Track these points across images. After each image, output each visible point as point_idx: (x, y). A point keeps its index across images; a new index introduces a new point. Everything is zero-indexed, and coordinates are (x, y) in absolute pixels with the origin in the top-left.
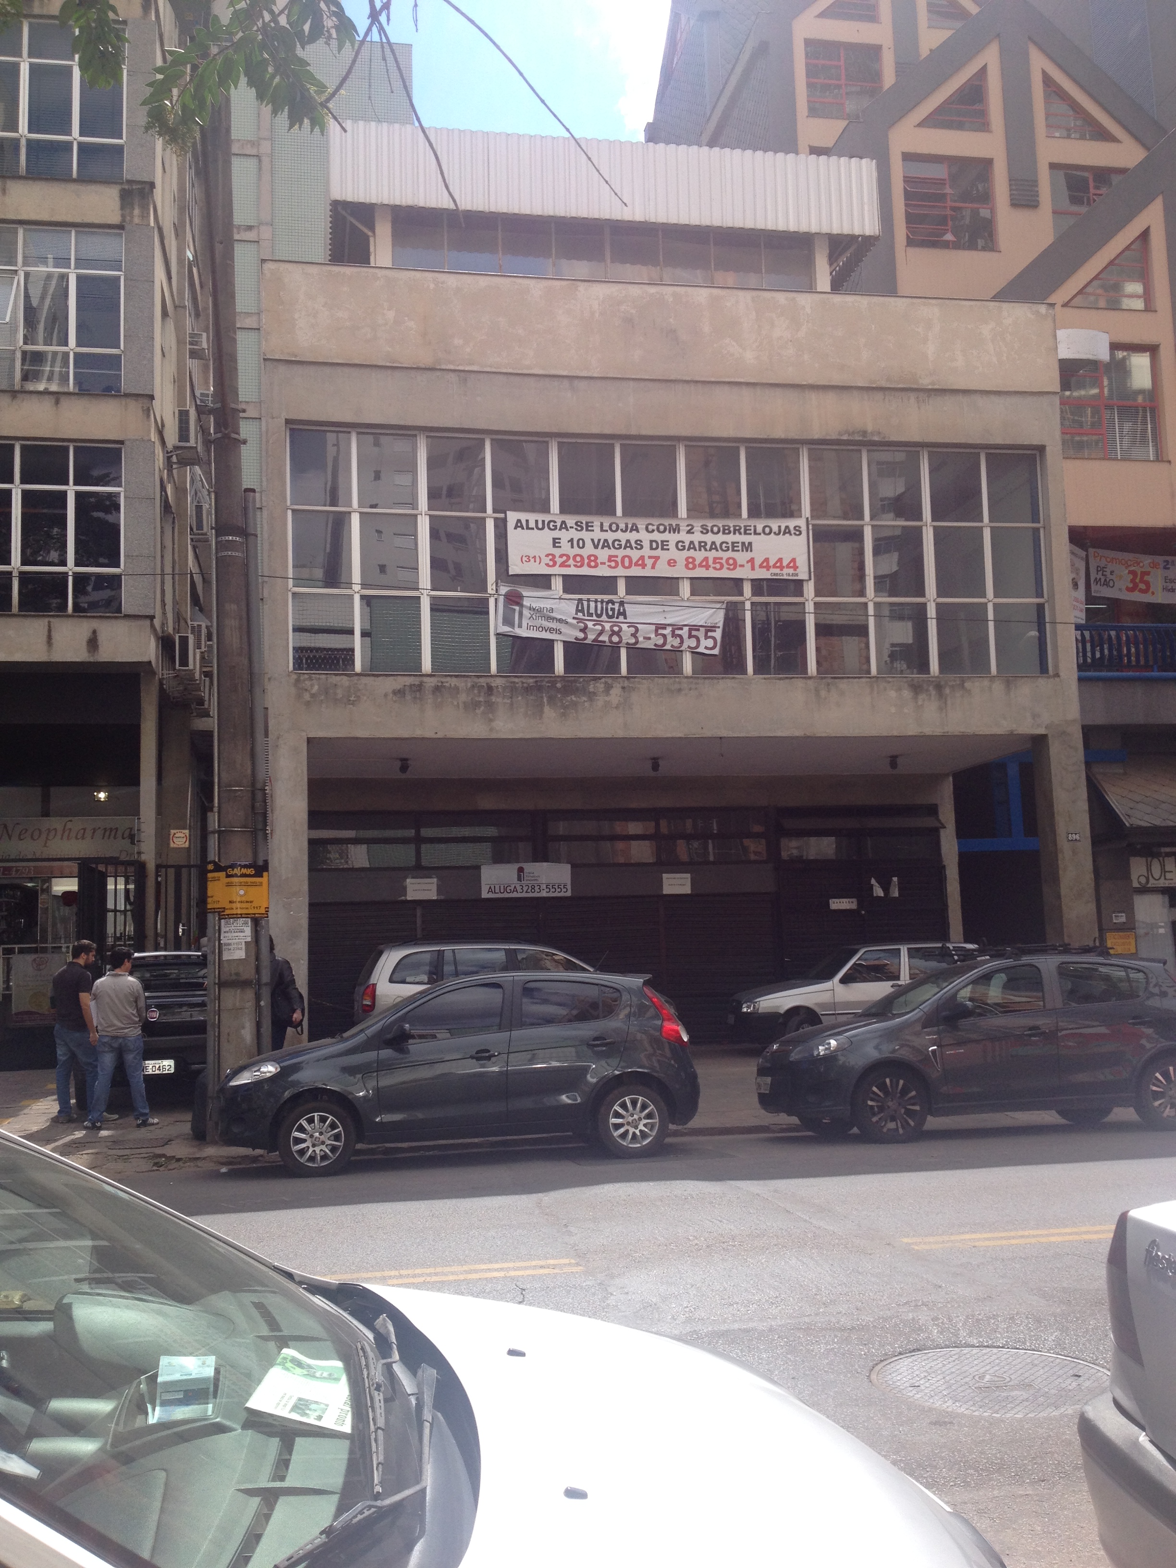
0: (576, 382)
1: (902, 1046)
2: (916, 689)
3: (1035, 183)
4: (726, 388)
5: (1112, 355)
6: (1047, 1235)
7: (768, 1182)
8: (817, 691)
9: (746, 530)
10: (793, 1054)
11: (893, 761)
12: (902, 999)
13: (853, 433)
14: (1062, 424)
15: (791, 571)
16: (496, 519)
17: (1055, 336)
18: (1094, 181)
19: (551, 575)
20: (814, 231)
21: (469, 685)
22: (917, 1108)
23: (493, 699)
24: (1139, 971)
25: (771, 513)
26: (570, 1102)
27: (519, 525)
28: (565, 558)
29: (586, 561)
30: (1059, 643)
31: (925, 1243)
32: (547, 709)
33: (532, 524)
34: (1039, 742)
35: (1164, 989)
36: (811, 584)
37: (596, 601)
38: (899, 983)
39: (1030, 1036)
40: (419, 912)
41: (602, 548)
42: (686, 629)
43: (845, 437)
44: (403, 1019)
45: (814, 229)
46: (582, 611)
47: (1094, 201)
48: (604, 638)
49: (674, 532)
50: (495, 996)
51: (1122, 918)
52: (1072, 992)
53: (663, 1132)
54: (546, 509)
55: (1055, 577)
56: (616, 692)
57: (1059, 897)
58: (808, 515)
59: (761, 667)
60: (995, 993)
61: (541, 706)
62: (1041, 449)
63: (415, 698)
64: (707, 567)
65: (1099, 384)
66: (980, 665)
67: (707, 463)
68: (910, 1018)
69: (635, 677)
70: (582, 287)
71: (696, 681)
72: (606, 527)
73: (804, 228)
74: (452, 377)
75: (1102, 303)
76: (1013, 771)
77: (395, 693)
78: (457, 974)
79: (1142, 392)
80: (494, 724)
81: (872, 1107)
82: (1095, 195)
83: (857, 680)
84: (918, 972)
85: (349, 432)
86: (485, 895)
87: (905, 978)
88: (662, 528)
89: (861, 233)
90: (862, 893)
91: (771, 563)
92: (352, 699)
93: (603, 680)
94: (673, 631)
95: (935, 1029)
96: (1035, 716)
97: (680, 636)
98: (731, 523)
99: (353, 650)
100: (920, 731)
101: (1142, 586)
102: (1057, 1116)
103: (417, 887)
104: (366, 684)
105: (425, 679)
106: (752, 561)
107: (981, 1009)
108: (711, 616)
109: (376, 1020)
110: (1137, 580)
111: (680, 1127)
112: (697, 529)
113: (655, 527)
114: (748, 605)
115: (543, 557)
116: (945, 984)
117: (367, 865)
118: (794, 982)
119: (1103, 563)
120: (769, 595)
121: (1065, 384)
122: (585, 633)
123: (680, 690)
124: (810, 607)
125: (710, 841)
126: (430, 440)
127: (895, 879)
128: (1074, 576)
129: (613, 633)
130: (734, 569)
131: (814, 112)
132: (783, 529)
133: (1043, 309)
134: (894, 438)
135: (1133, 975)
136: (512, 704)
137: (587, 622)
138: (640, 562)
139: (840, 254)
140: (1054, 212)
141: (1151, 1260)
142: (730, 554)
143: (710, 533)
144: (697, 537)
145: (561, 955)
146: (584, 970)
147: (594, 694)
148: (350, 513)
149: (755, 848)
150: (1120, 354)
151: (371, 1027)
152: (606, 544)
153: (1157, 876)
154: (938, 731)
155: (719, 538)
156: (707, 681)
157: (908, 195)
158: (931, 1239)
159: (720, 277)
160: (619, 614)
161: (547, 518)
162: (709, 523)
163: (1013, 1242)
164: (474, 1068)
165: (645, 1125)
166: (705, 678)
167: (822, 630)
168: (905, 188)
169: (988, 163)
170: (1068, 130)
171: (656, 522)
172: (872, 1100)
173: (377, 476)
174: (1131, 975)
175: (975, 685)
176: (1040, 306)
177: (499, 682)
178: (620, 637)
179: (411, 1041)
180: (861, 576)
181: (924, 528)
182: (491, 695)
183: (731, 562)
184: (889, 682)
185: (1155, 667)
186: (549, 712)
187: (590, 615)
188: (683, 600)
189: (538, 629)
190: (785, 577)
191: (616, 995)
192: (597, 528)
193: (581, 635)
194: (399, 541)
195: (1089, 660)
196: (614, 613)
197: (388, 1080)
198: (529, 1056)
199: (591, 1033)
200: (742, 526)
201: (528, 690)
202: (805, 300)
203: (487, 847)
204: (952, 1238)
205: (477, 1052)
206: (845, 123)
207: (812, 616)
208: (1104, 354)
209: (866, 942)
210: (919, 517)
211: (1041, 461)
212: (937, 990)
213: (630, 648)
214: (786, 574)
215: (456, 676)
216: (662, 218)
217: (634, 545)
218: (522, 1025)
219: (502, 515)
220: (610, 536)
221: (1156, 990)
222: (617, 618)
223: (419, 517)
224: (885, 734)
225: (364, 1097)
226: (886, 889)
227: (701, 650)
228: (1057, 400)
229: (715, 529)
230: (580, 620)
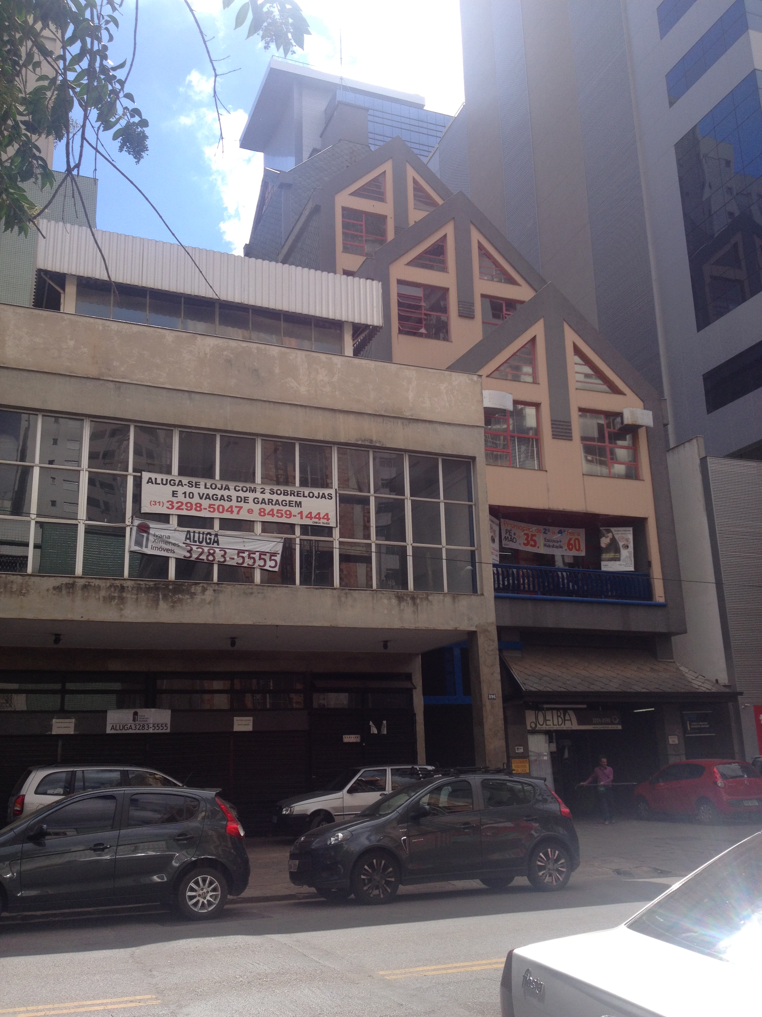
0: (193, 395)
1: (384, 837)
2: (400, 599)
3: (472, 304)
4: (288, 407)
5: (514, 407)
6: (471, 966)
7: (292, 935)
8: (339, 597)
9: (298, 494)
10: (314, 844)
11: (385, 644)
12: (387, 803)
13: (365, 440)
14: (486, 444)
15: (325, 521)
16: (134, 477)
17: (482, 393)
18: (506, 306)
19: (169, 514)
20: (344, 320)
21: (108, 585)
22: (393, 880)
23: (124, 595)
24: (530, 785)
25: (315, 484)
26: (159, 880)
27: (150, 481)
28: (180, 504)
29: (194, 507)
30: (483, 575)
31: (394, 975)
32: (161, 603)
33: (159, 481)
34: (472, 635)
35: (545, 797)
36: (338, 529)
37: (199, 533)
38: (385, 793)
39: (465, 828)
40: (60, 743)
41: (205, 499)
42: (258, 554)
43: (360, 443)
44: (43, 821)
45: (344, 318)
46: (190, 539)
47: (506, 318)
48: (203, 557)
49: (253, 492)
50: (110, 805)
51: (521, 750)
52: (490, 799)
53: (223, 901)
54: (169, 472)
55: (482, 536)
56: (209, 593)
57: (483, 735)
58: (337, 487)
59: (305, 581)
60: (443, 799)
61: (158, 600)
62: (474, 459)
63: (69, 592)
64: (273, 515)
65: (507, 422)
66: (438, 587)
67: (276, 450)
68: (390, 817)
69: (222, 584)
70: (199, 338)
71: (262, 588)
72: (208, 486)
73: (338, 317)
74: (112, 385)
75: (510, 377)
76: (457, 652)
77: (54, 588)
78: (84, 788)
79: (531, 428)
80: (123, 612)
81: (364, 879)
82: (507, 314)
83: (363, 592)
84: (397, 785)
85: (37, 415)
86: (109, 731)
87: (389, 790)
88: (245, 489)
89: (372, 324)
90: (364, 732)
91: (313, 515)
92: (23, 592)
93: (201, 585)
94: (249, 555)
95: (405, 825)
96: (470, 619)
97: (254, 558)
98: (289, 489)
99: (27, 557)
100: (402, 625)
101: (533, 543)
102: (480, 883)
103: (60, 725)
104: (34, 582)
105: (77, 580)
106: (301, 513)
107: (435, 810)
108: (275, 546)
109: (23, 822)
110: (529, 539)
111: (235, 897)
112: (267, 491)
113: (240, 488)
114: (298, 541)
115: (165, 502)
116: (413, 794)
117: (25, 709)
118: (317, 792)
119: (509, 528)
120: (312, 535)
121: (488, 422)
122: (191, 553)
123: (252, 593)
124: (336, 545)
125: (268, 695)
126: (93, 423)
127: (385, 722)
128: (492, 534)
129: (210, 554)
130: (290, 517)
131: (346, 249)
132: (321, 495)
133: (475, 378)
134: (388, 446)
135: (526, 788)
136: (137, 599)
137: (192, 546)
138: (230, 510)
139: (359, 335)
140: (483, 322)
141: (526, 982)
142: (287, 508)
143: (275, 494)
144: (267, 496)
145: (160, 774)
146: (176, 785)
147: (195, 594)
148: (33, 467)
149: (297, 699)
150: (520, 407)
151: (19, 826)
152: (208, 497)
153: (541, 723)
154: (413, 626)
155: (281, 498)
156: (270, 588)
157: (400, 304)
158: (398, 972)
159: (286, 340)
160: (214, 542)
161: (169, 478)
162: (275, 488)
163: (450, 971)
164: (93, 857)
165: (211, 896)
166: (269, 586)
167: (344, 558)
168: (398, 300)
169: (446, 290)
170: (492, 276)
171: (241, 485)
172: (364, 875)
173: (55, 442)
174: (525, 788)
175: (435, 598)
176: (474, 376)
177: (130, 584)
178: (214, 557)
179: (47, 837)
180: (367, 527)
181: (406, 500)
182: (124, 592)
183: (288, 513)
184: (384, 594)
185: (539, 592)
186: (163, 605)
187: (195, 541)
188: (256, 535)
189: (159, 549)
190: (322, 525)
191: (196, 803)
192: (202, 486)
193: (188, 555)
194: (66, 486)
195: (501, 586)
196: (211, 541)
197: (28, 866)
198: (133, 848)
199: (177, 831)
200: (296, 491)
201: (149, 590)
202: (337, 360)
203: (113, 698)
204: (411, 970)
205: (95, 845)
206: (365, 258)
207: (338, 550)
208: (509, 406)
209: (365, 765)
210: (403, 494)
211: (473, 465)
212: (408, 798)
213: (221, 565)
214: (322, 522)
215: (99, 579)
216: (252, 302)
217: (226, 498)
218: (129, 826)
219: (139, 474)
220: (211, 492)
221: (540, 798)
222: (213, 544)
223: (81, 472)
224: (380, 627)
225: (10, 878)
226: (379, 729)
227: (267, 567)
228: (482, 431)
229: (279, 492)
230: (188, 545)
